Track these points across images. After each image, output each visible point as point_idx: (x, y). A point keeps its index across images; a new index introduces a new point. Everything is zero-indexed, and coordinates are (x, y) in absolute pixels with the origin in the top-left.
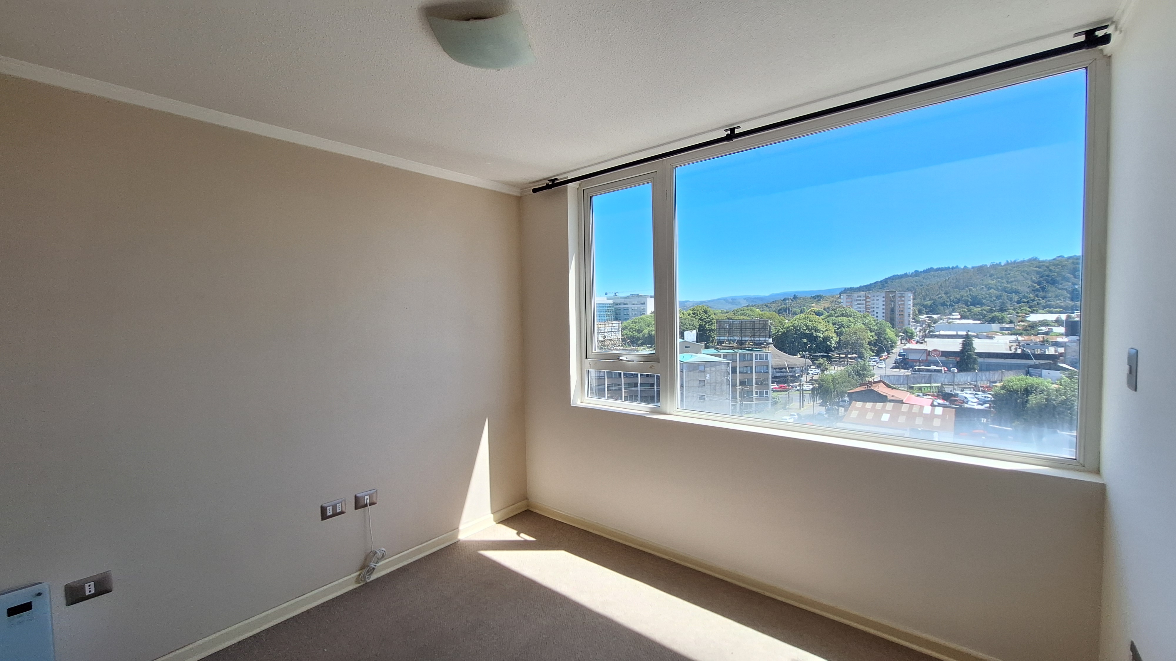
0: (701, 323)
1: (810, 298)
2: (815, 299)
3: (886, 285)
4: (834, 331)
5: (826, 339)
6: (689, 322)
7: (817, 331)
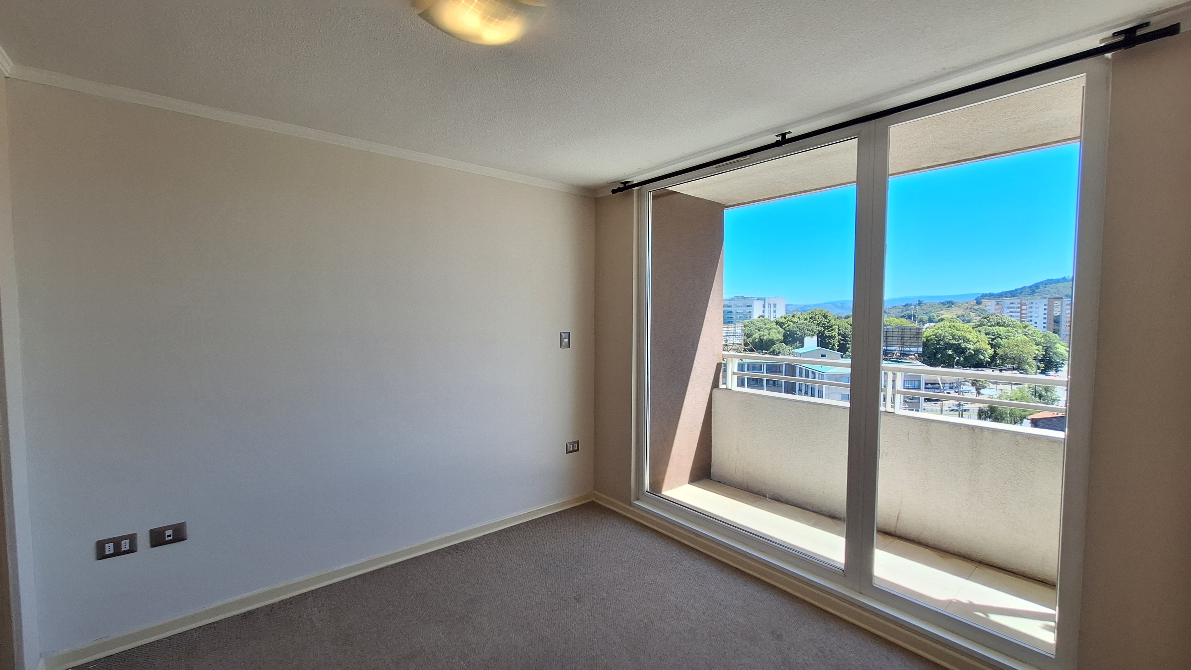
0: (821, 328)
1: (939, 304)
2: (945, 305)
3: (1037, 290)
4: (987, 342)
5: (977, 351)
6: (808, 327)
7: (967, 341)
